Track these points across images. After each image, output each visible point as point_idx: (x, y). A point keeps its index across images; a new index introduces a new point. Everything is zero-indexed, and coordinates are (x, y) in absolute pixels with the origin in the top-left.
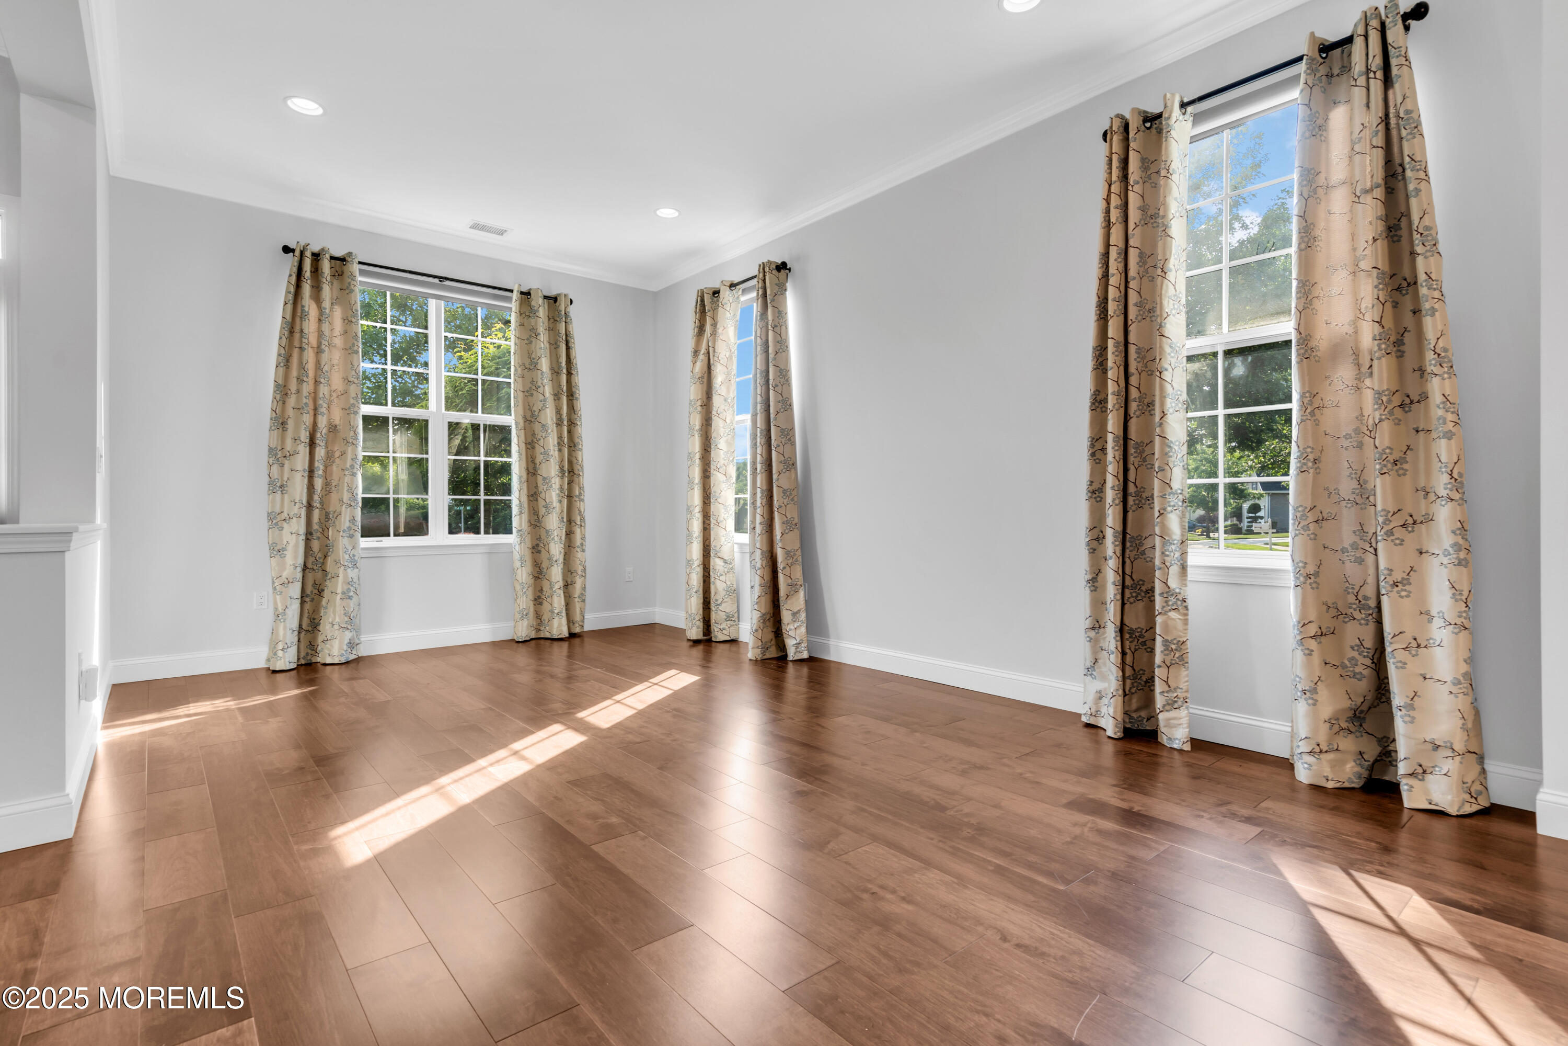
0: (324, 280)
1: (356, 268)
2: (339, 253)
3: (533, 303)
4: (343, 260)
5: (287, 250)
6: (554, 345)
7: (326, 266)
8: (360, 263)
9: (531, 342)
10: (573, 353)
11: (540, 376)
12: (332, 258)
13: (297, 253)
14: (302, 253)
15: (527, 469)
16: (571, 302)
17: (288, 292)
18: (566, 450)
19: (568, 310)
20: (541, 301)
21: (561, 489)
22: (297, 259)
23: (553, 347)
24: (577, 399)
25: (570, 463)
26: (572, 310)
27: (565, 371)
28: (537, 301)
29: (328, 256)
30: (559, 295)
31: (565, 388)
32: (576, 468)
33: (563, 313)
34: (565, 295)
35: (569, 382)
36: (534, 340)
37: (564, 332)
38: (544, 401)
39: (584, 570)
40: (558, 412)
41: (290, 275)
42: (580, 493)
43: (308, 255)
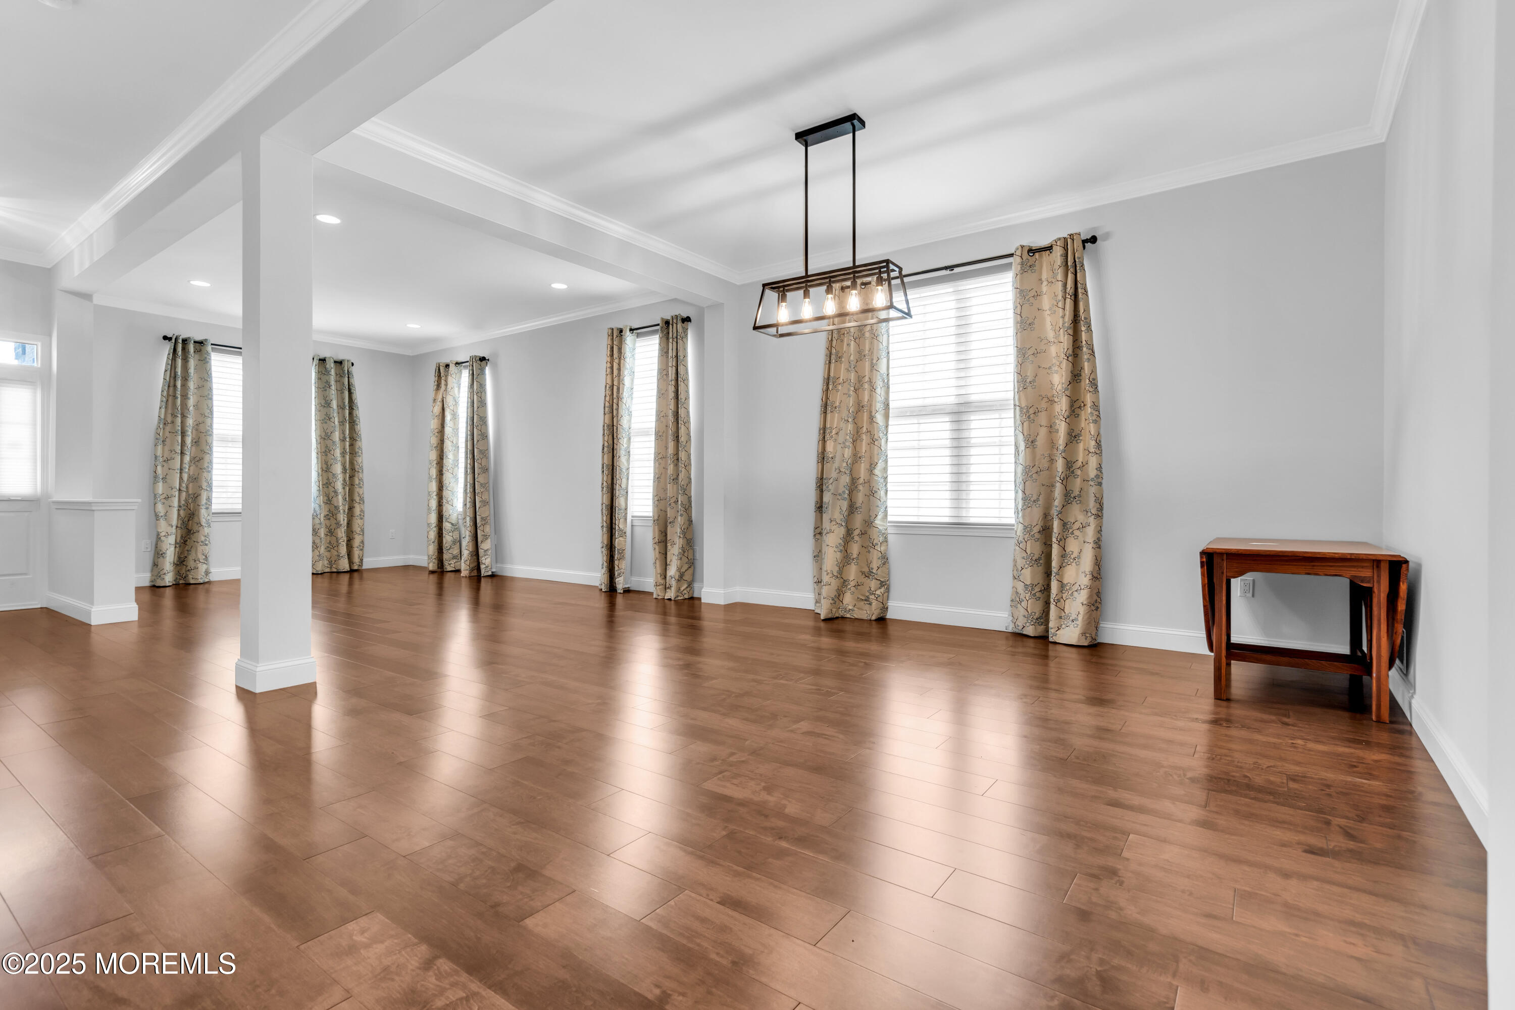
0: (190, 356)
1: (209, 348)
2: (198, 338)
3: (328, 366)
4: (201, 343)
5: (165, 338)
6: (340, 391)
7: (191, 347)
8: (212, 344)
9: (326, 390)
10: (354, 397)
11: (332, 411)
12: (195, 342)
13: (173, 341)
14: (176, 339)
15: (322, 468)
16: (353, 364)
17: (167, 364)
18: (348, 457)
19: (350, 370)
20: (332, 365)
21: (344, 480)
22: (173, 344)
23: (339, 392)
24: (357, 424)
25: (352, 463)
26: (354, 370)
27: (347, 408)
28: (330, 365)
29: (192, 342)
30: (343, 360)
31: (347, 418)
32: (357, 467)
33: (346, 372)
34: (348, 361)
35: (351, 414)
36: (328, 389)
37: (347, 383)
38: (335, 427)
39: (363, 530)
40: (343, 432)
41: (169, 354)
42: (359, 483)
43: (180, 341)
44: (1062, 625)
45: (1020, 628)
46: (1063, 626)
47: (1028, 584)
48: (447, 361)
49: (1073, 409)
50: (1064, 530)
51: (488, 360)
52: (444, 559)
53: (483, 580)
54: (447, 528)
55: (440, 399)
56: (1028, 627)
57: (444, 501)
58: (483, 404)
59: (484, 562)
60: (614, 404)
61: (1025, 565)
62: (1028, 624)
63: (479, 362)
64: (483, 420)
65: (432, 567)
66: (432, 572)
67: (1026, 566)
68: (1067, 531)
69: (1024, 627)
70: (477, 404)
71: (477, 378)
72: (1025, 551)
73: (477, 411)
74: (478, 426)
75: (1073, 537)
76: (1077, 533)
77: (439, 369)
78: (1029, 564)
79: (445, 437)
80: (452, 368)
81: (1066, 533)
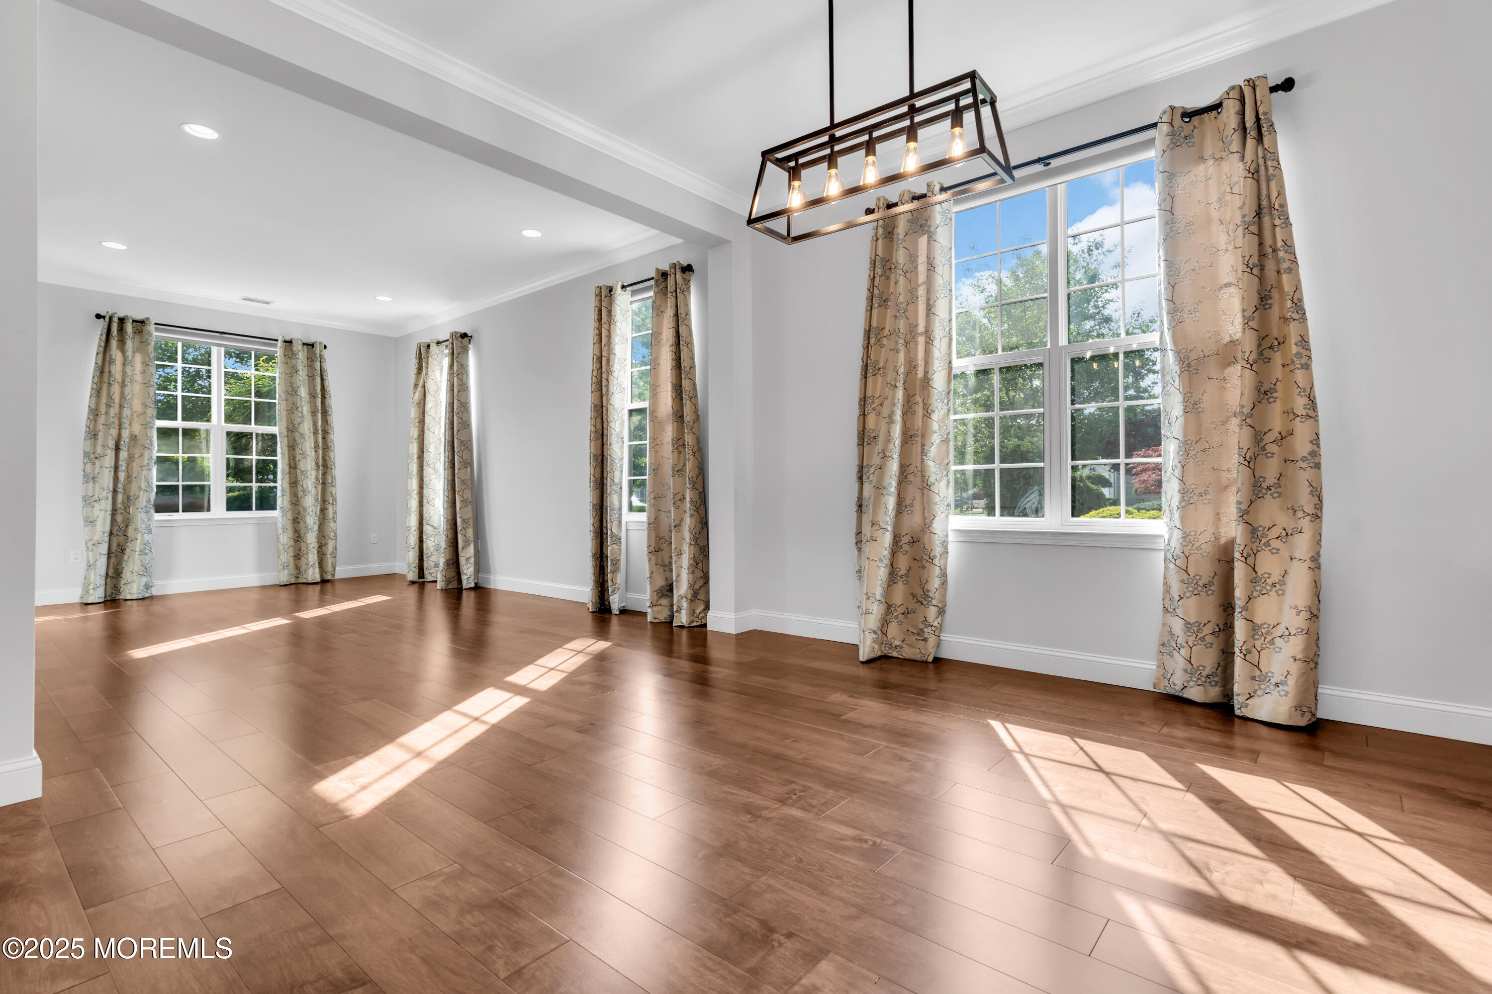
0: (128, 337)
1: (152, 328)
2: (139, 317)
3: (294, 349)
4: (142, 322)
5: (98, 316)
6: (311, 377)
7: (129, 327)
8: (156, 324)
9: (292, 376)
10: (326, 383)
11: (299, 400)
12: (134, 321)
13: (107, 319)
14: (111, 318)
15: (290, 465)
16: (325, 347)
17: (99, 346)
18: (320, 452)
19: (322, 353)
20: (300, 347)
21: (317, 478)
22: (106, 324)
23: (311, 379)
24: (330, 415)
25: (324, 459)
26: (326, 353)
27: (320, 396)
28: (298, 347)
29: (131, 321)
30: (315, 342)
31: (320, 408)
32: (329, 463)
33: (318, 355)
34: (320, 343)
35: (323, 403)
36: (295, 374)
37: (319, 369)
38: (303, 417)
39: (336, 535)
40: (315, 424)
41: (101, 335)
42: (332, 481)
43: (115, 320)
44: (1256, 690)
45: (1179, 687)
46: (1259, 692)
47: (1192, 622)
48: (428, 341)
49: (1260, 349)
50: (1253, 540)
51: (471, 337)
52: (425, 568)
53: (465, 593)
54: (428, 532)
55: (421, 385)
56: (1191, 687)
57: (425, 500)
58: (464, 387)
59: (465, 571)
60: (603, 379)
61: (1185, 593)
62: (1191, 684)
63: (460, 339)
64: (465, 406)
65: (412, 576)
66: (413, 583)
67: (1188, 594)
68: (1258, 541)
69: (1185, 687)
70: (458, 387)
71: (457, 357)
72: (1186, 571)
73: (457, 396)
74: (458, 413)
75: (1270, 550)
76: (1275, 544)
77: (420, 350)
78: (1192, 592)
79: (426, 427)
80: (433, 347)
81: (1257, 544)
